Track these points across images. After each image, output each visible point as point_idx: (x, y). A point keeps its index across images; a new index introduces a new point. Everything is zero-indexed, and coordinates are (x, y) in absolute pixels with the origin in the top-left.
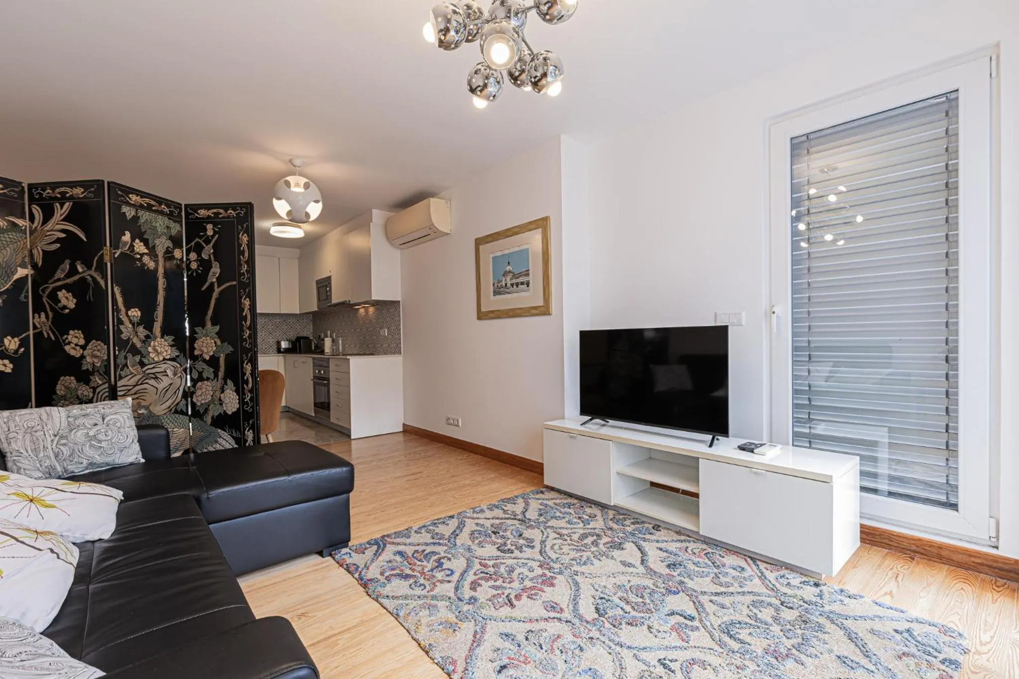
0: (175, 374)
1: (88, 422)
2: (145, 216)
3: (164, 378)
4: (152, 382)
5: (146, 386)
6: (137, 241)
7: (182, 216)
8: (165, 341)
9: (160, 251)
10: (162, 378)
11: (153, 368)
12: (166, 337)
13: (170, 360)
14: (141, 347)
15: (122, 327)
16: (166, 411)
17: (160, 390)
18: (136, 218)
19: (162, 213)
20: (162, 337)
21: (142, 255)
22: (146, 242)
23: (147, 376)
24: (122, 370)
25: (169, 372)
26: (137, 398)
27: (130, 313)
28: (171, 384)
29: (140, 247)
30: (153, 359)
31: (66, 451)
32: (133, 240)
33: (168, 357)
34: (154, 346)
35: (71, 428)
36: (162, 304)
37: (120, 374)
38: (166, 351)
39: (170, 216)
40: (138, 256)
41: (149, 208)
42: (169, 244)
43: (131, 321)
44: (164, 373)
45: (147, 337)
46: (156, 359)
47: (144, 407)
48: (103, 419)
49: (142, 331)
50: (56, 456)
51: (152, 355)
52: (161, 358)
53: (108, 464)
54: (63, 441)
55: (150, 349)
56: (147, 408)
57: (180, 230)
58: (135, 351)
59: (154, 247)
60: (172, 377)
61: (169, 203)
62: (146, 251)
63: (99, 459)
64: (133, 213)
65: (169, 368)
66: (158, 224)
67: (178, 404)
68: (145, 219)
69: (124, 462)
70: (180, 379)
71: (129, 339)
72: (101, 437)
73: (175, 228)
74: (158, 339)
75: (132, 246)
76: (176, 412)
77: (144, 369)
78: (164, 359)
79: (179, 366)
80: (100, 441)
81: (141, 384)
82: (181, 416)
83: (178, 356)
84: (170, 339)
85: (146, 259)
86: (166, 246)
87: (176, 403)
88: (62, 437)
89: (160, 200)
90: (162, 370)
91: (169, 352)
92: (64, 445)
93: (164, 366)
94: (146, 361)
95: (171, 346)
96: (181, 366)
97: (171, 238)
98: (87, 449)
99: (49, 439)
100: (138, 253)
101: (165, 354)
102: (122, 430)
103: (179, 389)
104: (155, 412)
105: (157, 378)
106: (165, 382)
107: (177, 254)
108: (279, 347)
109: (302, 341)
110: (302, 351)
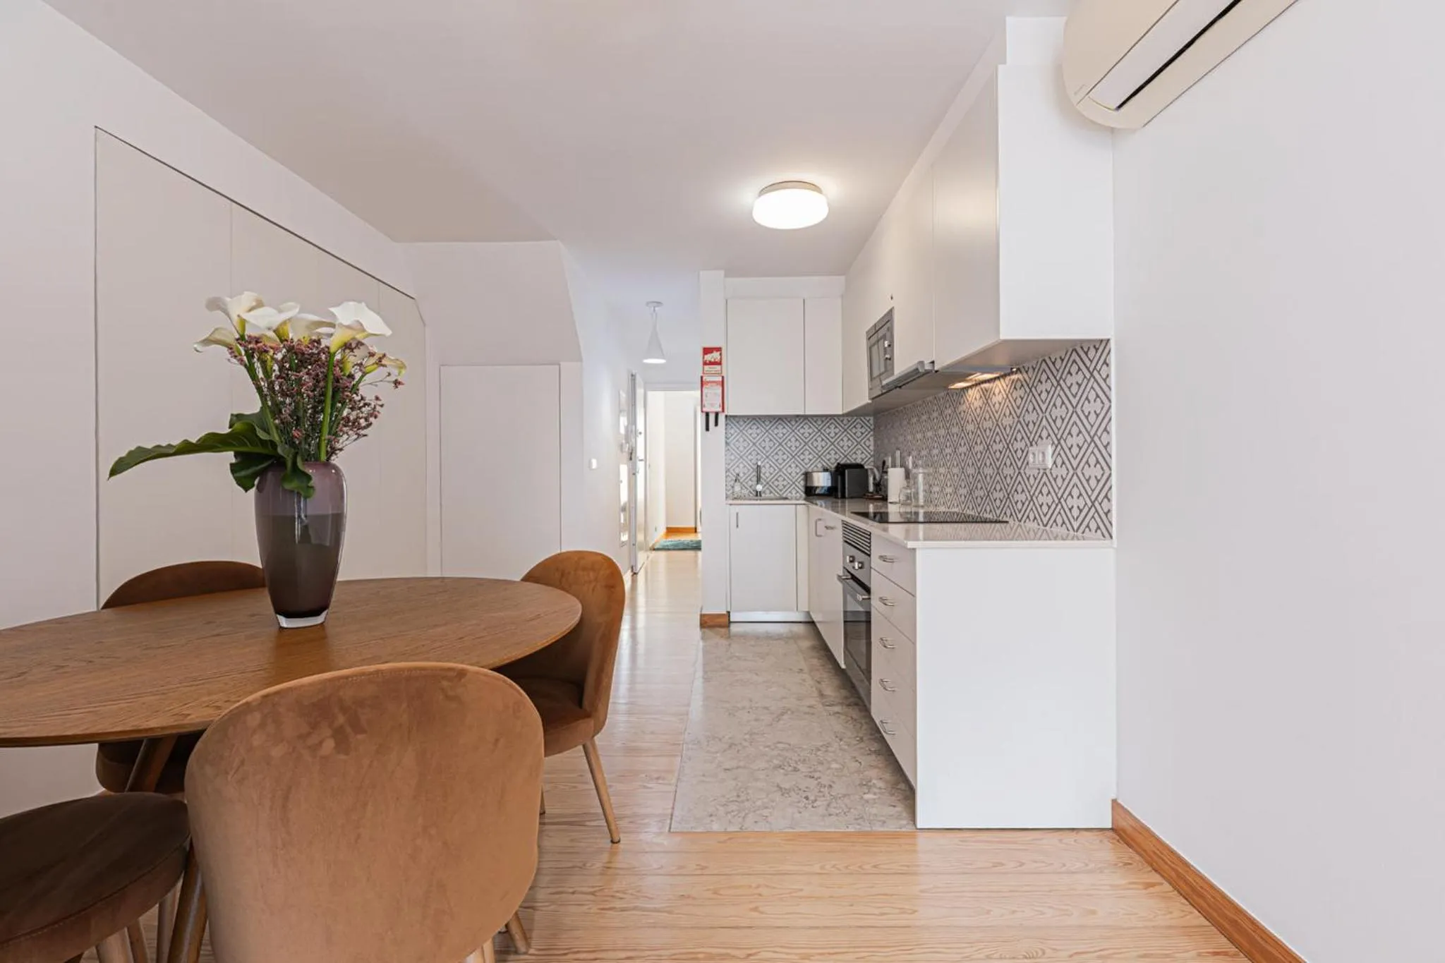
108: (808, 485)
109: (848, 472)
110: (847, 496)
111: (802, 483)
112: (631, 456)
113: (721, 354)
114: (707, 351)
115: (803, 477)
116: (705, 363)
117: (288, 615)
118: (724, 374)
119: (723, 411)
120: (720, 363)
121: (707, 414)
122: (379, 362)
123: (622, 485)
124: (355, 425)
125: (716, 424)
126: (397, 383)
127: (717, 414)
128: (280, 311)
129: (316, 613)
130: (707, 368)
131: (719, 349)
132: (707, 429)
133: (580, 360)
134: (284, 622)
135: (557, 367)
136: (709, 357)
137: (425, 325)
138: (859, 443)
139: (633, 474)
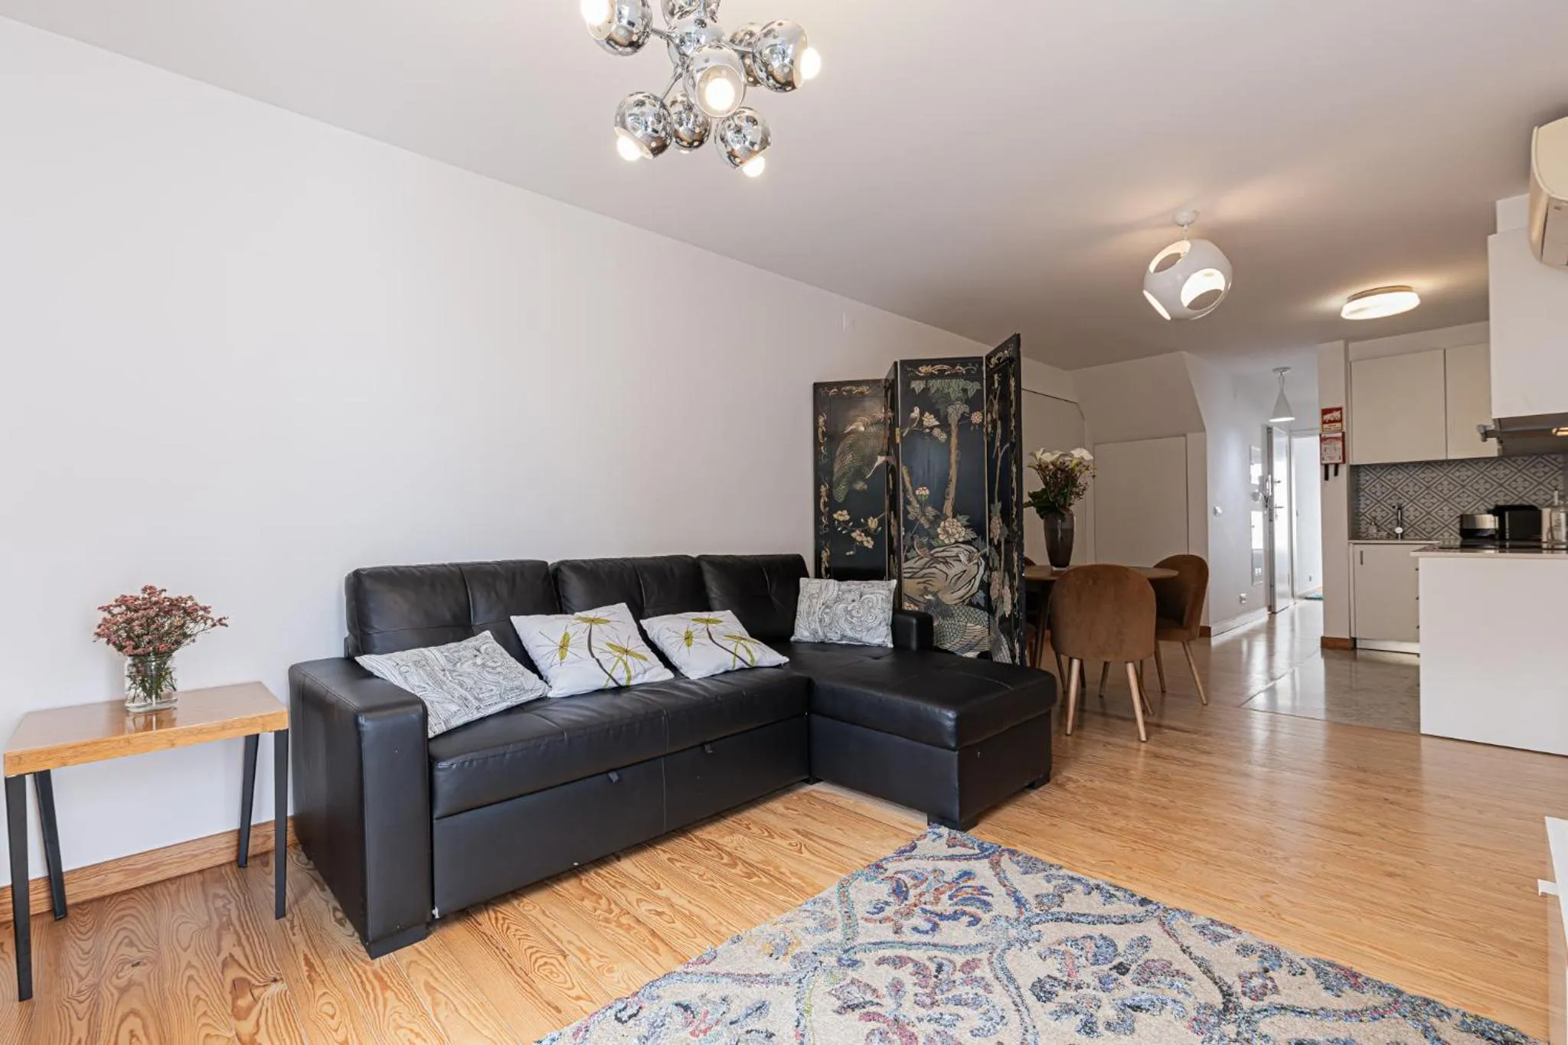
0: (970, 560)
1: (850, 597)
2: (935, 384)
3: (956, 564)
4: (941, 566)
5: (934, 570)
6: (927, 414)
7: (982, 372)
8: (958, 521)
9: (953, 420)
10: (953, 563)
11: (943, 551)
12: (960, 517)
13: (963, 543)
14: (929, 528)
15: (909, 508)
16: (957, 601)
17: (950, 577)
18: (926, 390)
19: (956, 376)
20: (954, 517)
21: (932, 428)
22: (937, 414)
23: (935, 560)
24: (908, 551)
25: (962, 557)
26: (924, 582)
27: (917, 492)
28: (965, 571)
29: (930, 420)
30: (943, 541)
31: (827, 619)
32: (922, 414)
33: (961, 540)
34: (945, 527)
35: (838, 600)
36: (954, 481)
37: (906, 556)
38: (960, 533)
39: (968, 377)
40: (928, 431)
41: (941, 374)
42: (965, 408)
43: (918, 502)
44: (957, 558)
45: (936, 517)
46: (947, 542)
47: (930, 593)
48: (861, 597)
49: (930, 511)
50: (820, 621)
51: (941, 537)
52: (953, 541)
53: (857, 640)
54: (827, 610)
55: (939, 530)
56: (935, 594)
57: (980, 388)
58: (921, 531)
59: (946, 416)
60: (966, 562)
61: (964, 361)
62: (937, 423)
63: (849, 633)
64: (922, 386)
65: (963, 554)
66: (951, 390)
67: (973, 596)
68: (935, 388)
69: (870, 641)
70: (976, 566)
71: (917, 520)
72: (854, 613)
73: (973, 387)
74: (950, 519)
75: (921, 421)
76: (971, 604)
77: (932, 552)
78: (957, 542)
79: (975, 550)
80: (852, 617)
81: (929, 567)
82: (977, 610)
83: (974, 539)
84: (964, 519)
85: (936, 432)
86: (960, 412)
87: (970, 594)
88: (827, 607)
89: (952, 362)
90: (953, 554)
91: (963, 534)
92: (826, 613)
93: (956, 550)
94: (934, 543)
95: (966, 527)
96: (979, 551)
97: (967, 402)
98: (842, 621)
99: (819, 606)
100: (928, 428)
101: (957, 536)
102: (872, 611)
103: (975, 577)
104: (944, 600)
105: (947, 563)
106: (957, 568)
107: (976, 418)
108: (1465, 526)
109: (1509, 515)
110: (1507, 536)
111: (1458, 526)
112: (1268, 503)
113: (1341, 413)
114: (1325, 412)
115: (1458, 519)
116: (1324, 422)
117: (1056, 566)
118: (1345, 430)
119: (1344, 462)
120: (1341, 421)
121: (1326, 467)
122: (1087, 469)
123: (1254, 530)
124: (1078, 494)
125: (1336, 473)
126: (1094, 476)
127: (1337, 466)
128: (1053, 454)
129: (1065, 566)
130: (1326, 426)
131: (1340, 409)
132: (1326, 478)
133: (1204, 430)
134: (1055, 569)
135: (1184, 438)
136: (1328, 417)
137: (1083, 418)
138: (1540, 483)
139: (1270, 519)
